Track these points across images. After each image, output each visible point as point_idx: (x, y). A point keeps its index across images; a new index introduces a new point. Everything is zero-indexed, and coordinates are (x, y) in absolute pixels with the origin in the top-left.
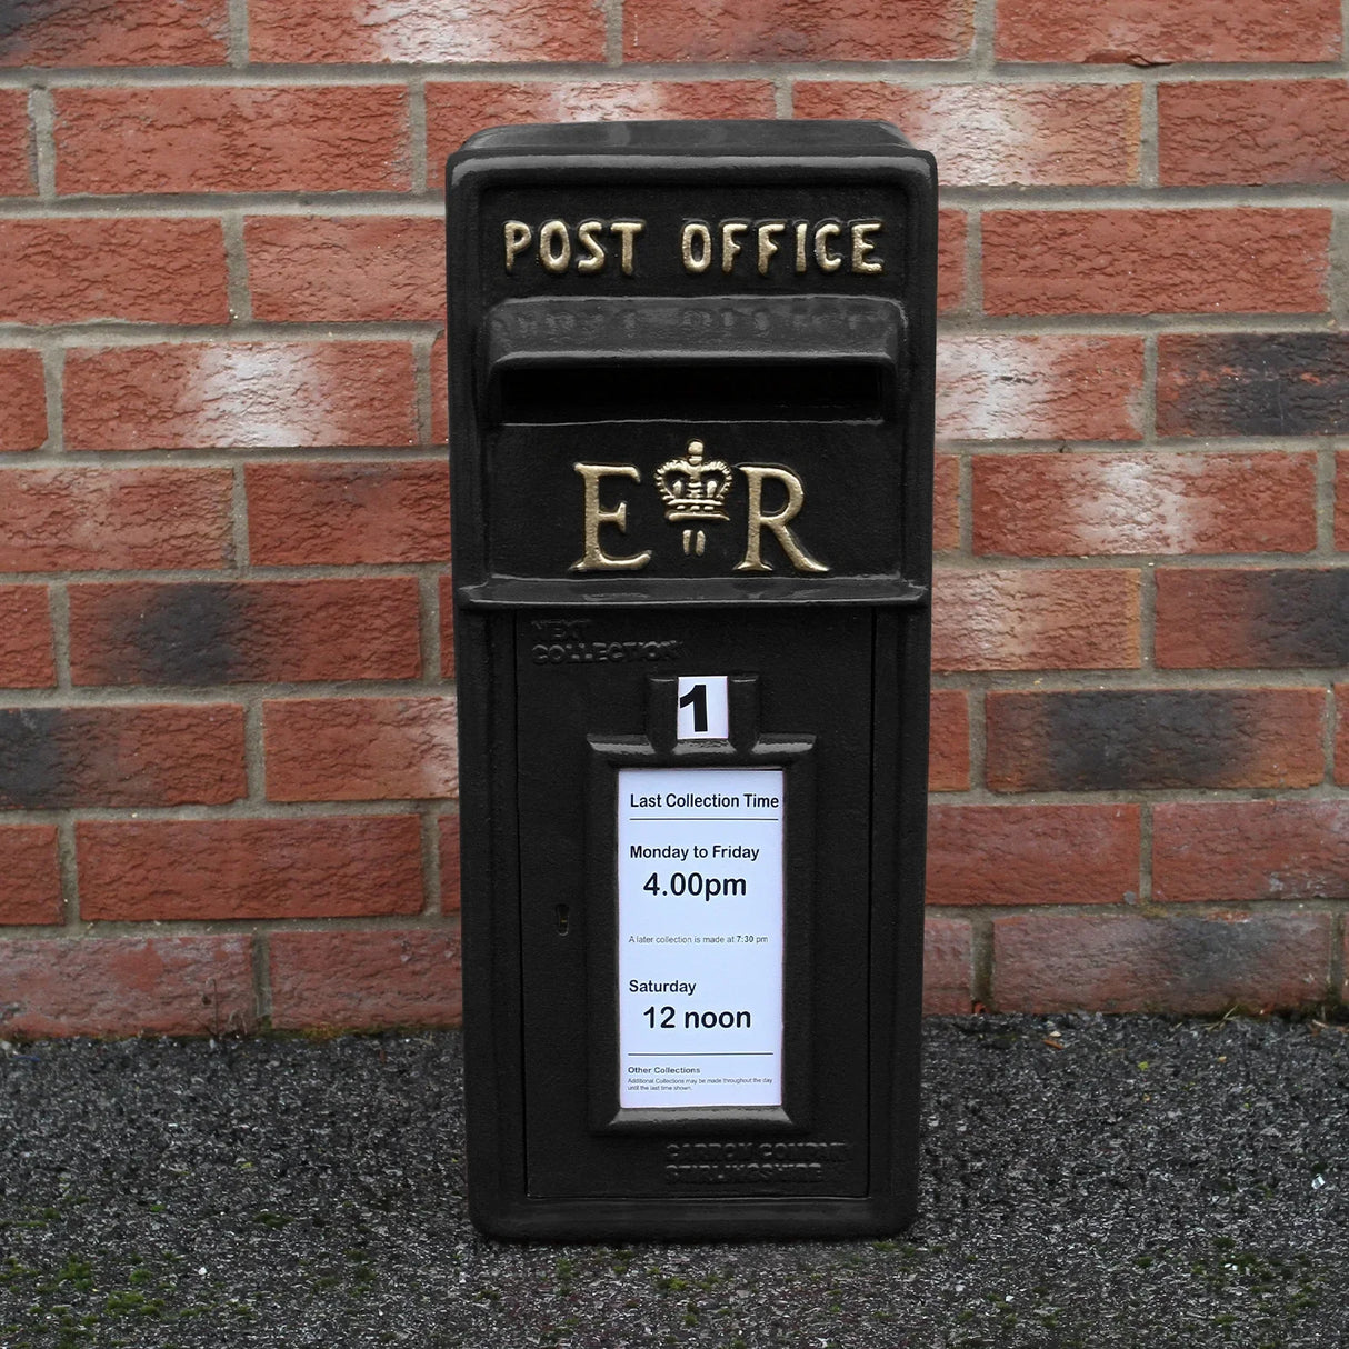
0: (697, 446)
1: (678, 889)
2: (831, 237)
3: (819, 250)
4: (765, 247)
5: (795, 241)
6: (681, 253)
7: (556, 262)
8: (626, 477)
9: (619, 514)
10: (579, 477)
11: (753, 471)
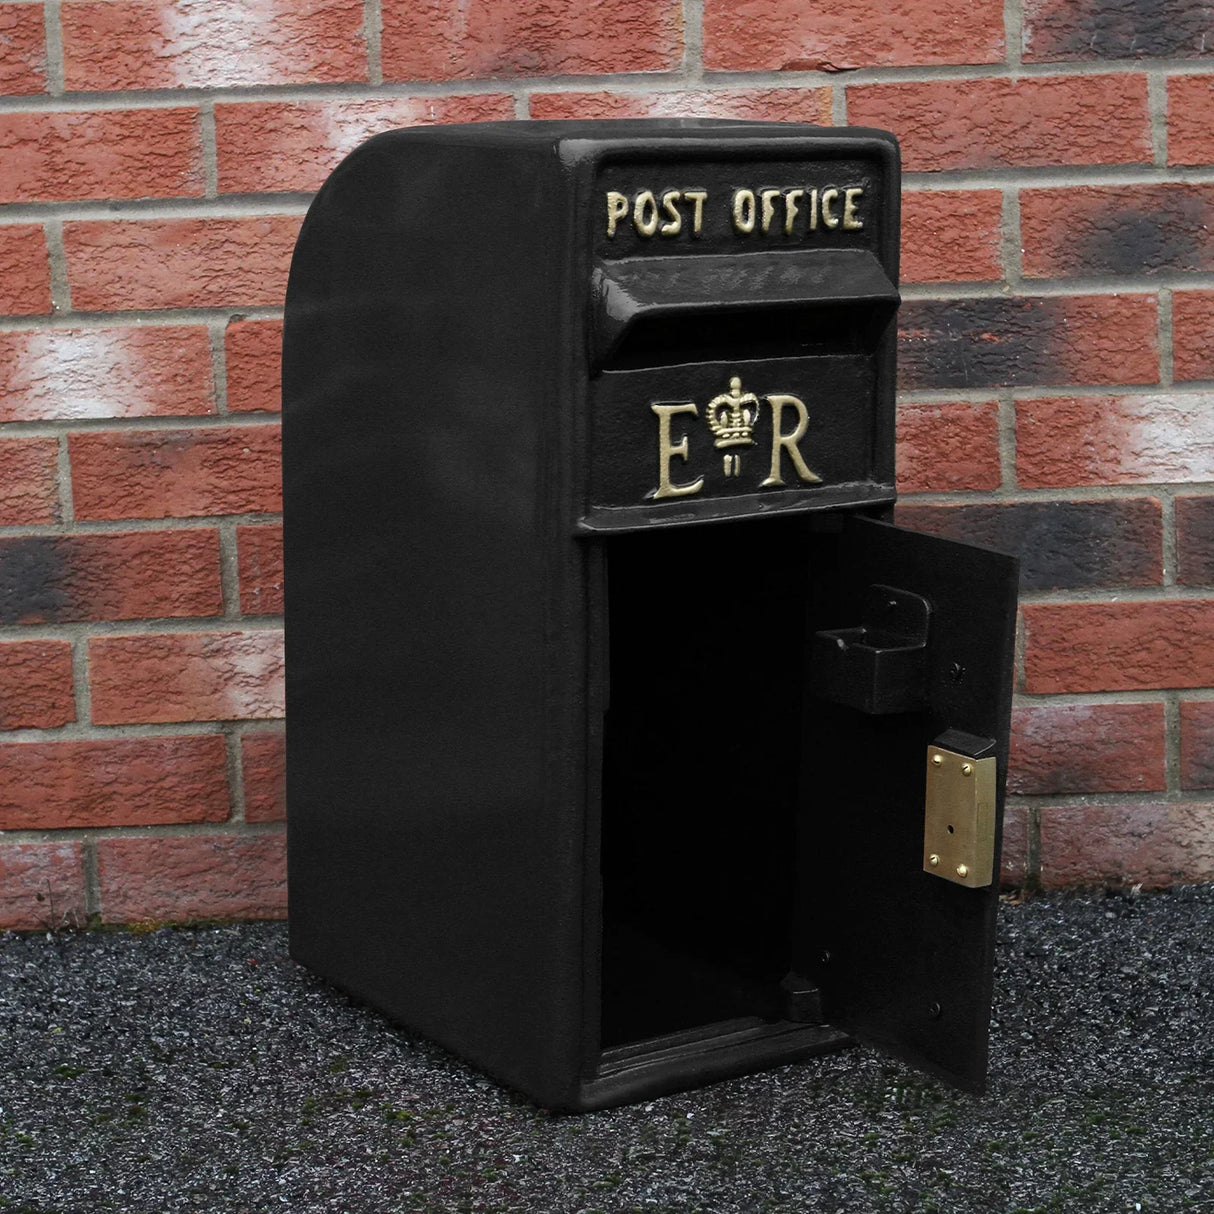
0: (735, 382)
2: (832, 200)
3: (825, 211)
4: (792, 210)
5: (809, 204)
6: (732, 218)
7: (649, 228)
8: (689, 414)
9: (683, 447)
10: (656, 417)
11: (777, 400)
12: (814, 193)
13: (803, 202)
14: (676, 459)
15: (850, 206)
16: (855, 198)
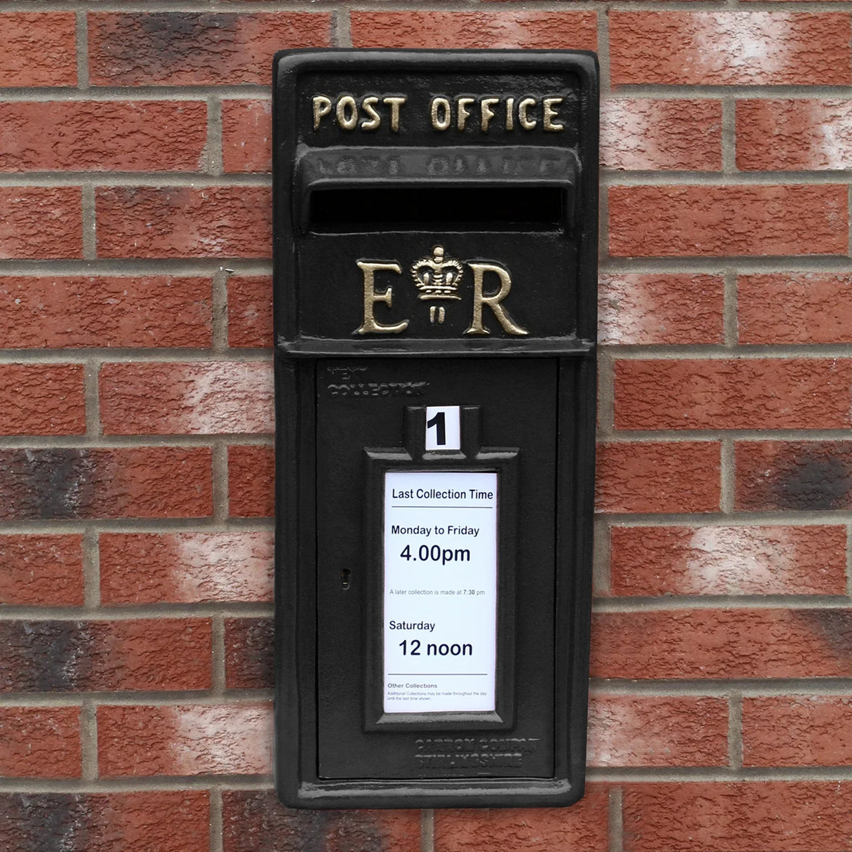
0: (439, 250)
1: (424, 557)
2: (529, 107)
3: (522, 115)
4: (487, 113)
5: (506, 108)
6: (430, 118)
7: (349, 123)
8: (392, 271)
10: (360, 272)
11: (478, 267)
12: (510, 101)
13: (499, 108)
14: (380, 304)
15: (549, 112)
16: (555, 105)
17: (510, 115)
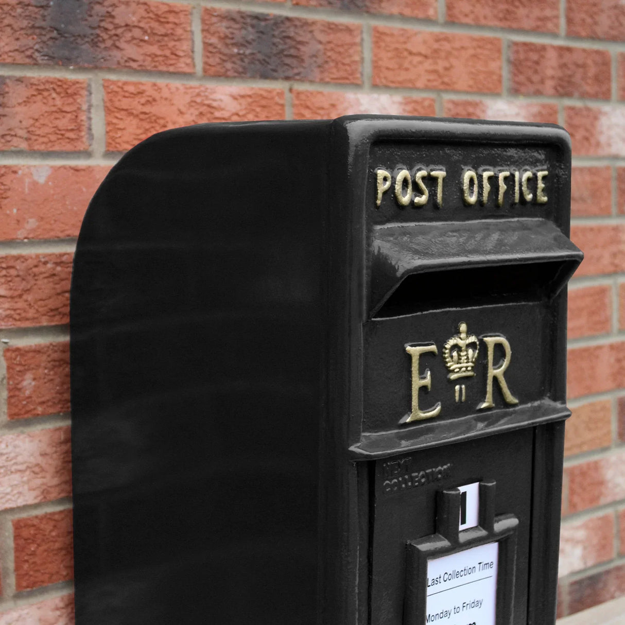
0: (463, 327)
2: (529, 180)
3: (524, 188)
4: (503, 187)
5: (514, 181)
6: (462, 191)
7: (405, 199)
8: (431, 353)
9: (427, 381)
10: (409, 357)
11: (491, 341)
12: (517, 174)
13: (510, 180)
14: (423, 389)
15: (541, 185)
16: (544, 178)
17: (517, 188)
